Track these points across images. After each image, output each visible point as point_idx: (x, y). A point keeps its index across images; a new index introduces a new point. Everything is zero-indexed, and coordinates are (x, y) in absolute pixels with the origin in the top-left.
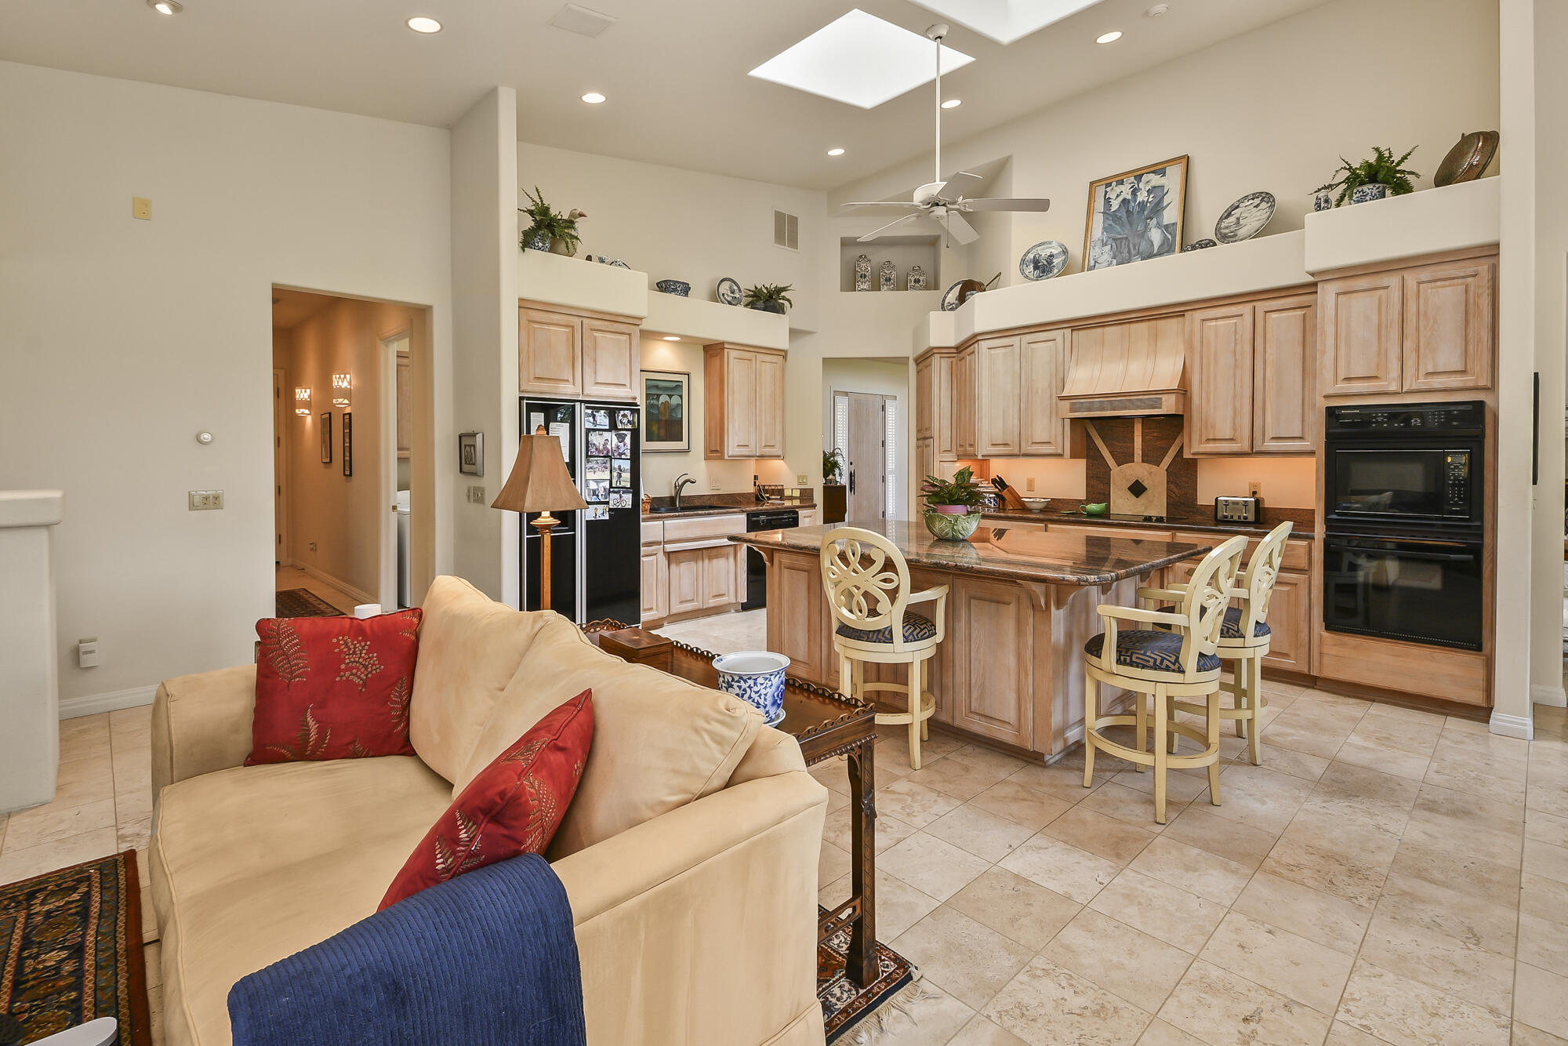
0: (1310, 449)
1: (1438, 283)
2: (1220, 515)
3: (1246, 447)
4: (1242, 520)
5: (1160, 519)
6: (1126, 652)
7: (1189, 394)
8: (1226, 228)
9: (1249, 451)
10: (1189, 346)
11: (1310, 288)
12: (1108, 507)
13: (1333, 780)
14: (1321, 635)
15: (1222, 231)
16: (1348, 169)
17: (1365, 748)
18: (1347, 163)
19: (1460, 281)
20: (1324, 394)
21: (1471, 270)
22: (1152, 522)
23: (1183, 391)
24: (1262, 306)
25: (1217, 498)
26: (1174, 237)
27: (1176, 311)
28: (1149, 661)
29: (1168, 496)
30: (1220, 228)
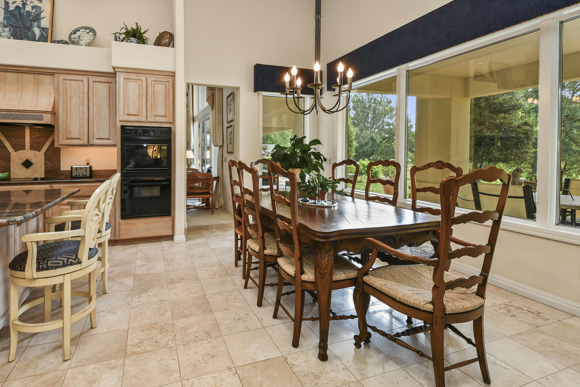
0: (113, 143)
1: (157, 82)
2: (74, 175)
3: (85, 142)
4: (84, 176)
5: (42, 179)
6: (43, 262)
7: (57, 115)
8: (74, 38)
9: (87, 144)
10: (57, 91)
11: (114, 75)
12: (10, 174)
13: (138, 286)
14: (119, 222)
15: (72, 39)
16: (126, 29)
17: (143, 265)
18: (126, 26)
19: (164, 83)
20: (120, 120)
21: (167, 80)
22: (38, 180)
23: (54, 113)
24: (92, 79)
25: (72, 167)
26: (47, 35)
27: (51, 72)
28: (59, 263)
29: (45, 167)
30: (71, 38)
